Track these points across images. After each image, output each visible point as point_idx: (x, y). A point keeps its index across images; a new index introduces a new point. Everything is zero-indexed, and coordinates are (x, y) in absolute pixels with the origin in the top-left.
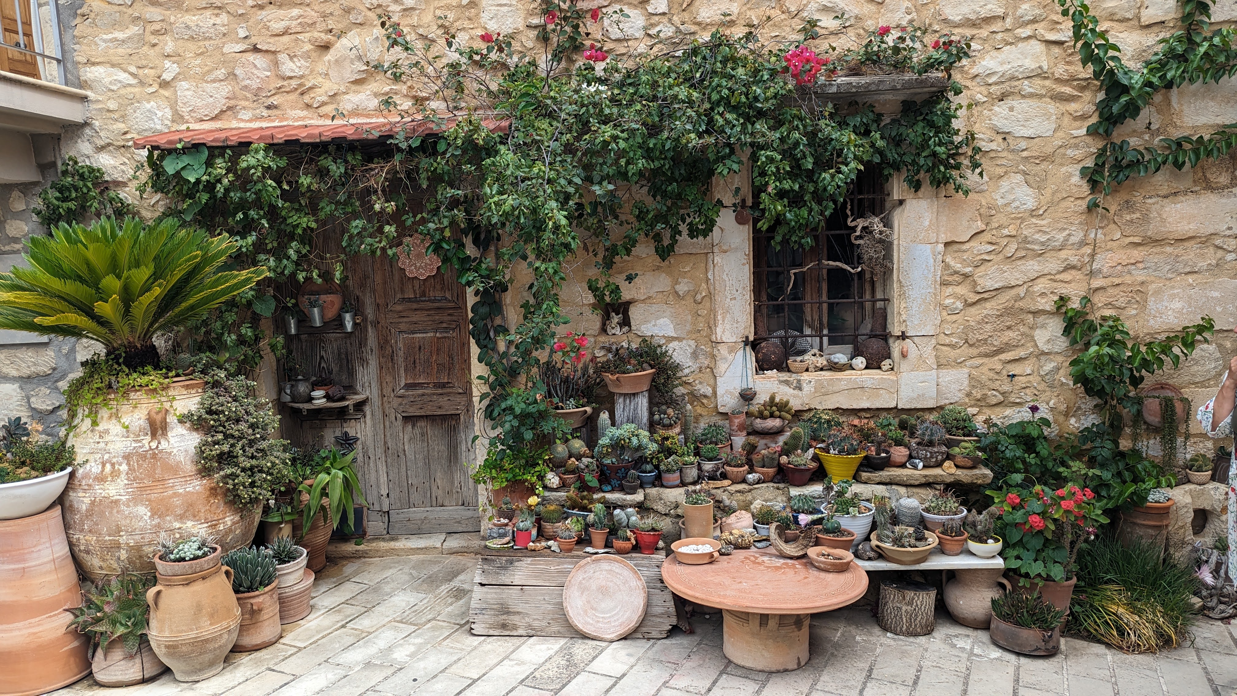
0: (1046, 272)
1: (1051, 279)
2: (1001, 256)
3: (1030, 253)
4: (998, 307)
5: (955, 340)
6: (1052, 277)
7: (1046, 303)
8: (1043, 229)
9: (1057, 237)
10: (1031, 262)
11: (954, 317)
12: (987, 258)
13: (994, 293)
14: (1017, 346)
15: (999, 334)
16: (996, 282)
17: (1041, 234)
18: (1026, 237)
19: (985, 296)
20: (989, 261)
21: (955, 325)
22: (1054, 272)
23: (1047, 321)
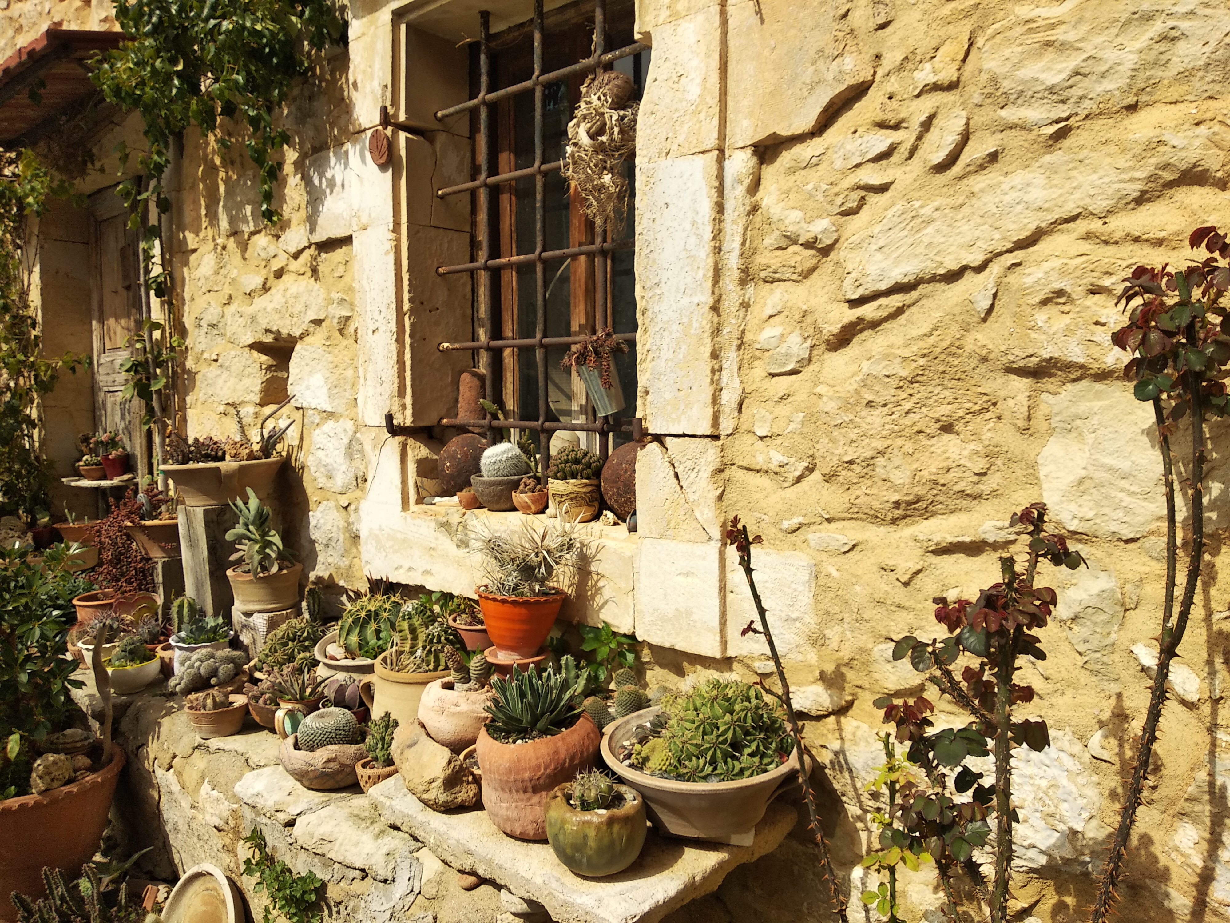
0: (1070, 209)
1: (1088, 236)
2: (916, 166)
3: (1014, 139)
4: (907, 353)
5: (777, 457)
6: (1096, 225)
7: (1069, 332)
8: (1059, 34)
9: (1111, 56)
10: (1019, 178)
11: (783, 384)
12: (876, 180)
13: (896, 300)
14: (977, 497)
15: (909, 447)
16: (897, 261)
17: (1050, 54)
18: (994, 80)
19: (869, 311)
20: (883, 189)
21: (783, 410)
22: (1100, 205)
23: (1083, 407)
